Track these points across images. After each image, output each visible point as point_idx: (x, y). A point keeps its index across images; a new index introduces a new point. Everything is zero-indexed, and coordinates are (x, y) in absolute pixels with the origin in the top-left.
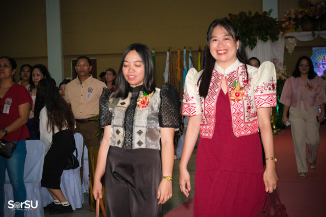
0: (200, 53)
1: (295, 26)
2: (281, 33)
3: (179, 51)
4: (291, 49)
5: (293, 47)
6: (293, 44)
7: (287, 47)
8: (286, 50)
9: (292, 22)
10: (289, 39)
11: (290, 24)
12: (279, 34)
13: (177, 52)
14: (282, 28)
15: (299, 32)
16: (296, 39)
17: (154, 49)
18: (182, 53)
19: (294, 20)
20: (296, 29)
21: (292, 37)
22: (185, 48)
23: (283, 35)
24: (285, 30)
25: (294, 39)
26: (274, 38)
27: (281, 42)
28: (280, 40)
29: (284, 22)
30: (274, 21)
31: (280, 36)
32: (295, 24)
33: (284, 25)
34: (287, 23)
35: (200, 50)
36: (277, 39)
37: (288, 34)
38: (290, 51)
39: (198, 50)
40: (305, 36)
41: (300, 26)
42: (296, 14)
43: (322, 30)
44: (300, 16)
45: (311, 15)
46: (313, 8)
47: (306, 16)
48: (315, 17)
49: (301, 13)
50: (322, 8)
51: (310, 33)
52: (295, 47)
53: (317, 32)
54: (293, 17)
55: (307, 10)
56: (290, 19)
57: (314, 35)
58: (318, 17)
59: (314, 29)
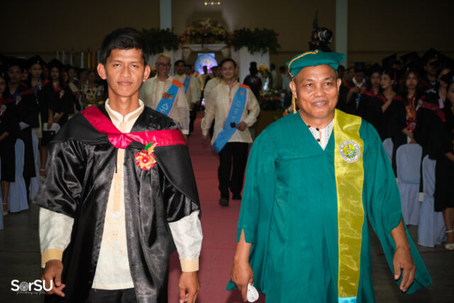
1: (190, 40)
2: (180, 45)
4: (187, 56)
6: (188, 53)
7: (184, 55)
8: (183, 57)
9: (188, 37)
10: (186, 49)
12: (178, 45)
14: (180, 41)
15: (192, 44)
16: (190, 49)
20: (190, 43)
21: (188, 48)
23: (182, 46)
24: (183, 42)
26: (176, 48)
27: (180, 52)
28: (179, 49)
29: (182, 37)
31: (179, 47)
33: (182, 39)
34: (185, 38)
37: (185, 46)
38: (186, 58)
40: (196, 47)
41: (193, 41)
42: (191, 32)
43: (208, 43)
44: (194, 33)
45: (201, 33)
46: (203, 28)
47: (198, 33)
48: (203, 34)
49: (194, 31)
50: (209, 28)
51: (200, 45)
52: (190, 55)
53: (204, 45)
54: (189, 33)
55: (198, 30)
56: (186, 35)
57: (203, 47)
58: (206, 35)
59: (203, 43)
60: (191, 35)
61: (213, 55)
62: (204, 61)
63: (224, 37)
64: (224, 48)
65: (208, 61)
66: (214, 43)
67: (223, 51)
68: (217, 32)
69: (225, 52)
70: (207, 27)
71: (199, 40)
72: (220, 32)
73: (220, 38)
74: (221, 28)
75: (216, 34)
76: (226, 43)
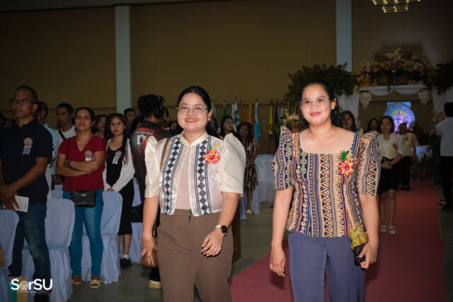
0: (271, 107)
1: (370, 81)
2: (356, 87)
3: (250, 105)
4: (366, 103)
5: (368, 102)
6: (368, 98)
7: (362, 102)
8: (361, 104)
9: (367, 76)
10: (364, 94)
11: (365, 78)
12: (353, 88)
13: (248, 105)
14: (356, 82)
15: (374, 86)
16: (371, 94)
17: (225, 102)
18: (254, 105)
19: (370, 74)
20: (371, 84)
21: (367, 91)
22: (257, 101)
23: (358, 88)
24: (360, 84)
25: (369, 94)
26: (349, 92)
27: (356, 97)
28: (354, 93)
29: (359, 76)
30: (348, 75)
31: (354, 90)
32: (370, 79)
33: (359, 79)
34: (362, 77)
35: (272, 104)
36: (352, 93)
37: (363, 89)
38: (365, 106)
39: (269, 102)
40: (380, 91)
41: (375, 81)
42: (372, 68)
43: (398, 84)
44: (376, 70)
45: (387, 69)
46: (388, 62)
47: (382, 70)
48: (391, 70)
49: (377, 66)
50: (399, 61)
51: (386, 87)
52: (370, 102)
53: (392, 87)
54: (368, 70)
55: (382, 64)
56: (365, 73)
57: (389, 90)
58: (393, 71)
59: (390, 83)
60: (371, 73)
61: (409, 104)
62: (396, 112)
63: (421, 74)
64: (422, 90)
65: (401, 112)
66: (406, 84)
67: (420, 94)
68: (411, 67)
69: (424, 96)
70: (395, 60)
71: (384, 80)
72: (415, 67)
73: (415, 77)
74: (418, 60)
75: (410, 70)
76: (424, 83)
